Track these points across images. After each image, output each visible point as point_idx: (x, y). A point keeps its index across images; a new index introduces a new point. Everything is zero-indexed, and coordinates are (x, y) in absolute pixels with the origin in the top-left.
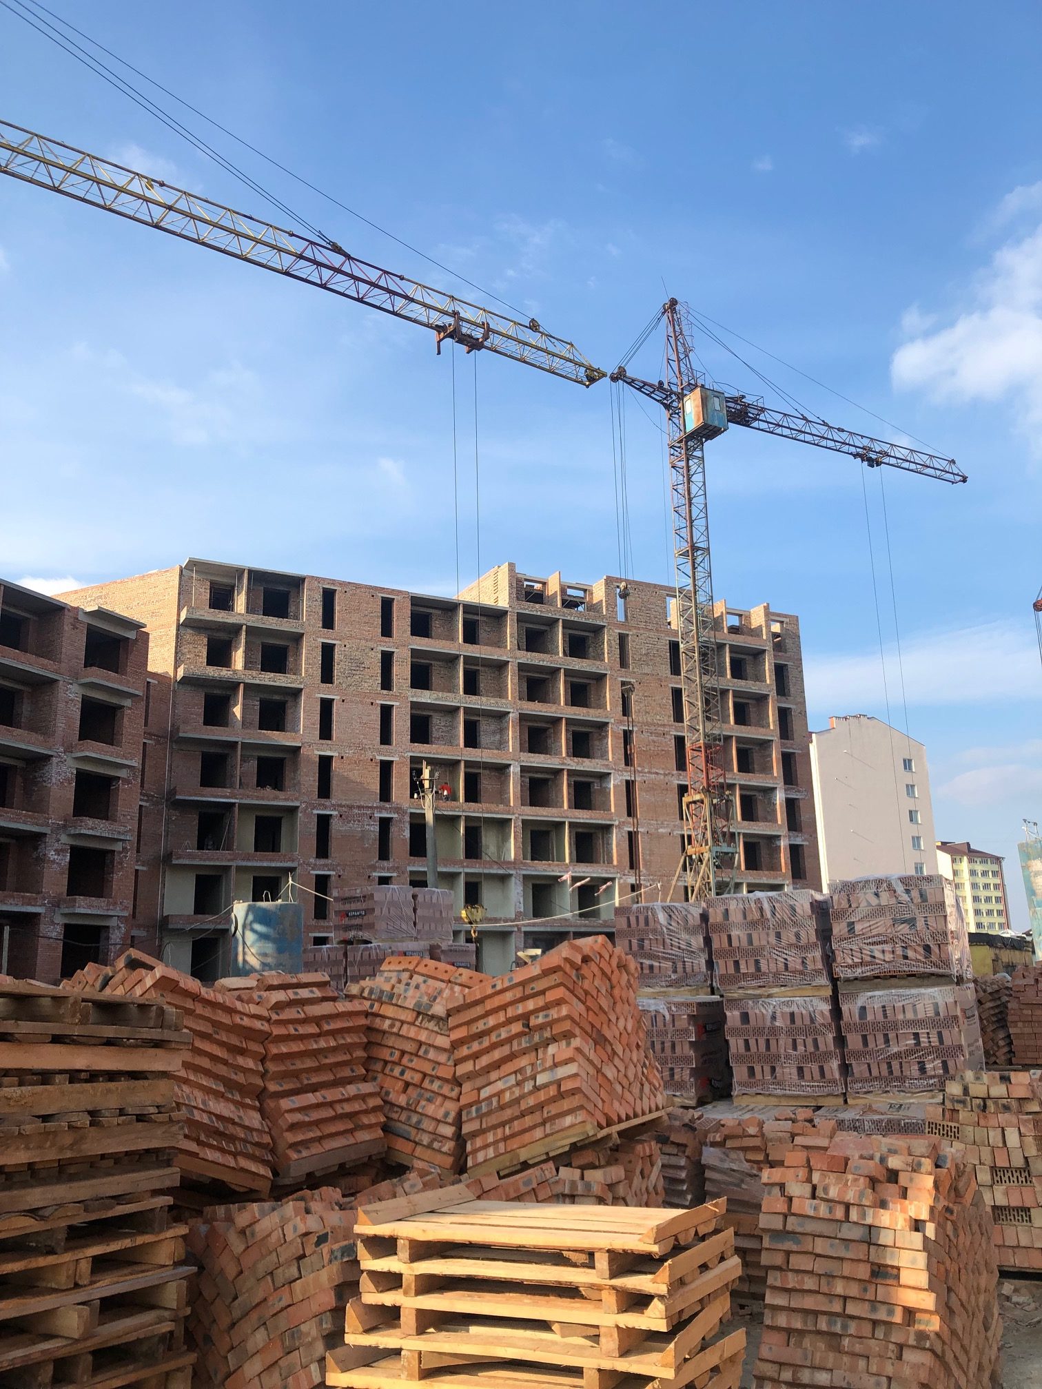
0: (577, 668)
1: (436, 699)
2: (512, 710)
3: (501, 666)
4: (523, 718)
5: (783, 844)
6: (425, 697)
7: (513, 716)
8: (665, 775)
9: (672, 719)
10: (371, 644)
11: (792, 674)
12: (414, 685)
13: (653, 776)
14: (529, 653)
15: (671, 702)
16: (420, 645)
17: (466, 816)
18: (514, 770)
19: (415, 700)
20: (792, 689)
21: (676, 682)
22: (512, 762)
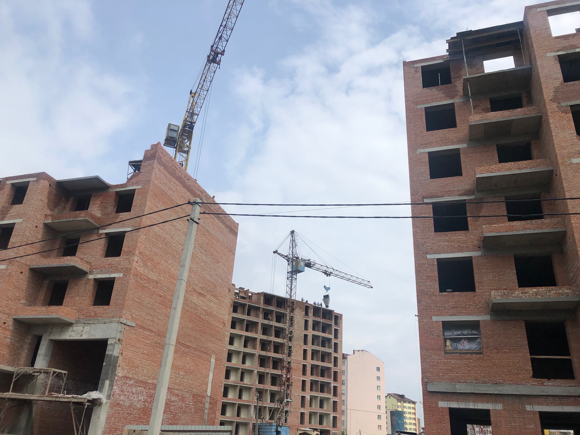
0: (277, 341)
1: (235, 349)
2: (256, 353)
3: (255, 339)
4: (259, 356)
5: (332, 400)
6: (232, 348)
7: (257, 355)
8: (299, 376)
9: (303, 359)
11: (339, 345)
12: (229, 344)
13: (295, 376)
14: (263, 336)
15: (303, 353)
16: (232, 331)
17: (240, 386)
18: (256, 372)
19: (230, 348)
20: (338, 351)
21: (305, 347)
22: (255, 370)
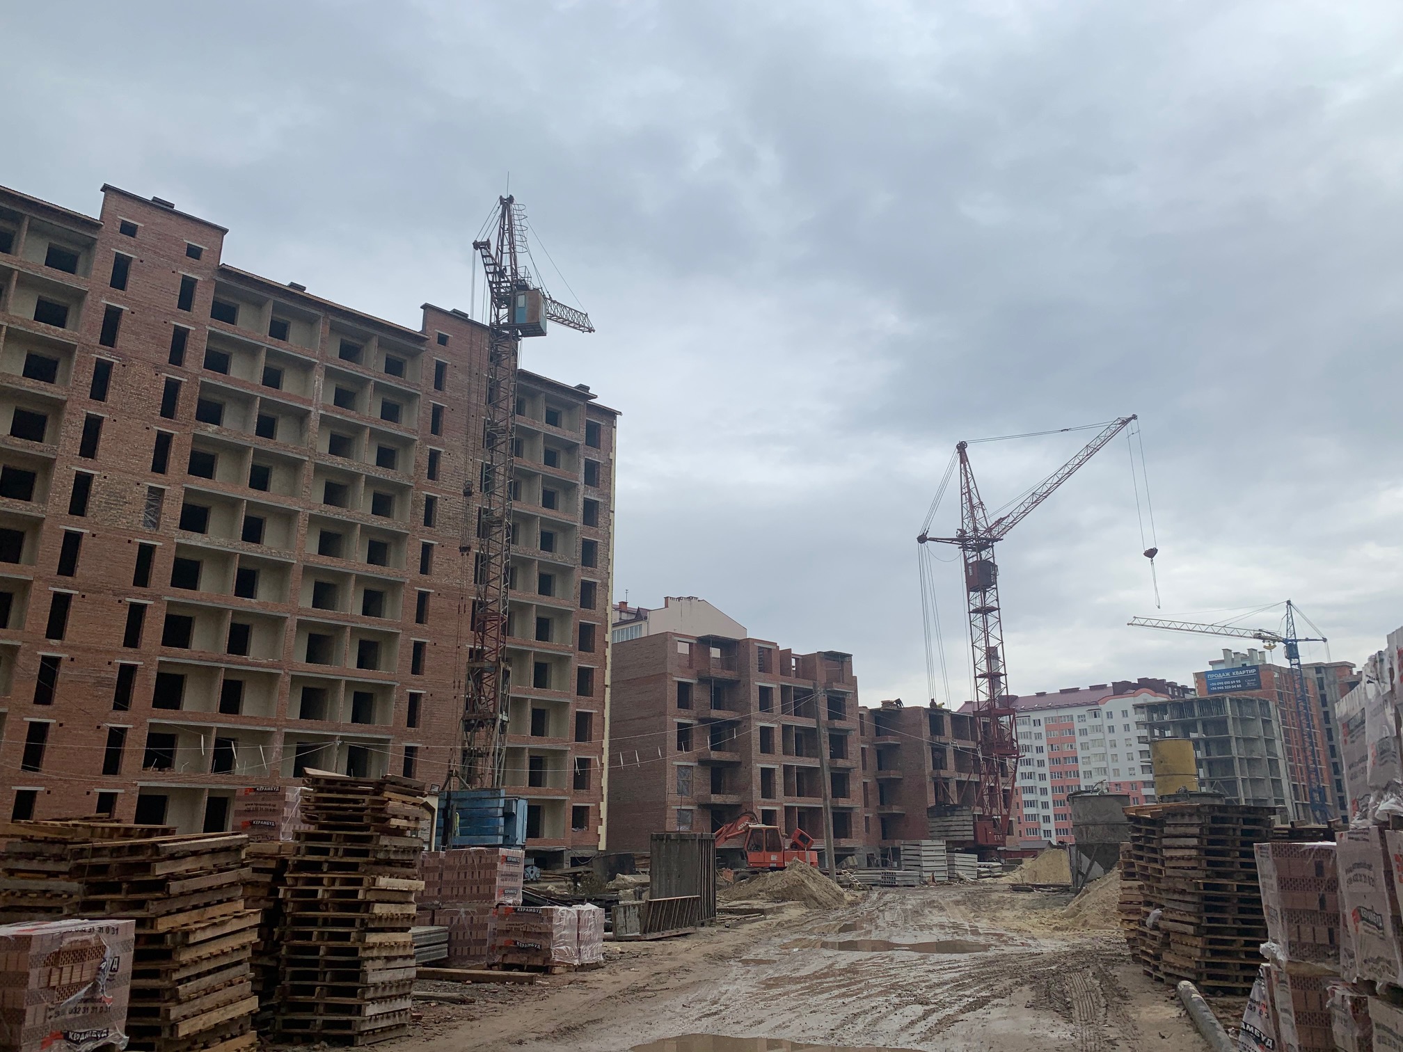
1: (207, 543)
2: (296, 562)
3: (289, 515)
4: (308, 570)
5: (572, 710)
6: (195, 540)
7: (297, 568)
8: (457, 637)
9: (473, 583)
10: (138, 479)
11: (602, 551)
12: (183, 526)
13: (443, 638)
14: (328, 506)
15: (474, 568)
16: (196, 485)
17: (226, 669)
22: (288, 615)
